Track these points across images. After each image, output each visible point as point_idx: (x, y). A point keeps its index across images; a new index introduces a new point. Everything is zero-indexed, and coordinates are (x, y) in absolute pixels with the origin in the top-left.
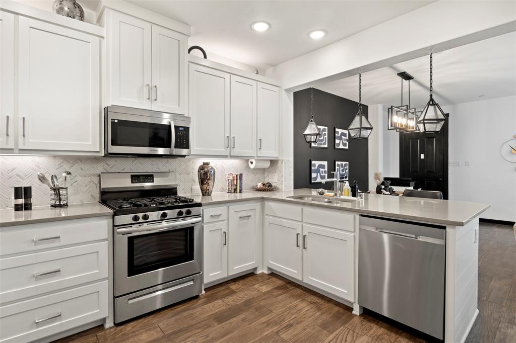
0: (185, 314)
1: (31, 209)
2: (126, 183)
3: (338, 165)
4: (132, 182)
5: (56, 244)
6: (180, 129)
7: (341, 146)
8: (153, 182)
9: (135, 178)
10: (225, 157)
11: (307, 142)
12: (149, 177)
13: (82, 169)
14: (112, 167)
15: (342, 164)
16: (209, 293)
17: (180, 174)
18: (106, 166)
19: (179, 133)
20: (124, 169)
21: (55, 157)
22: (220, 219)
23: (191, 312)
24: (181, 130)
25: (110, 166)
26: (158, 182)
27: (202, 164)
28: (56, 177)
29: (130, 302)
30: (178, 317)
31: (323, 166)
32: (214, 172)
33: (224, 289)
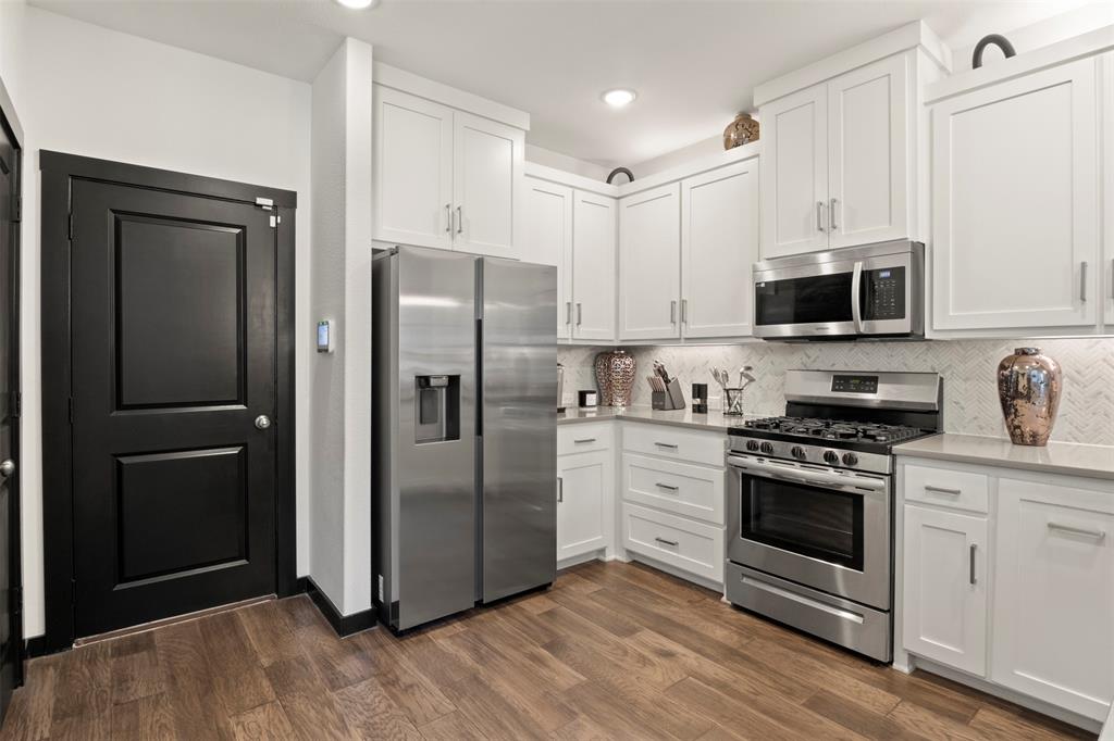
0: (806, 660)
1: (706, 412)
2: (822, 390)
4: (834, 390)
5: (674, 454)
6: (883, 275)
8: (874, 392)
9: (842, 381)
12: (869, 381)
13: (772, 363)
14: (815, 361)
16: (916, 680)
17: (966, 380)
18: (805, 359)
19: (885, 285)
20: (833, 365)
21: (743, 345)
22: (955, 504)
24: (885, 278)
25: (812, 359)
26: (888, 393)
27: (1013, 353)
28: (727, 376)
29: (745, 580)
30: (792, 654)
32: (1050, 377)
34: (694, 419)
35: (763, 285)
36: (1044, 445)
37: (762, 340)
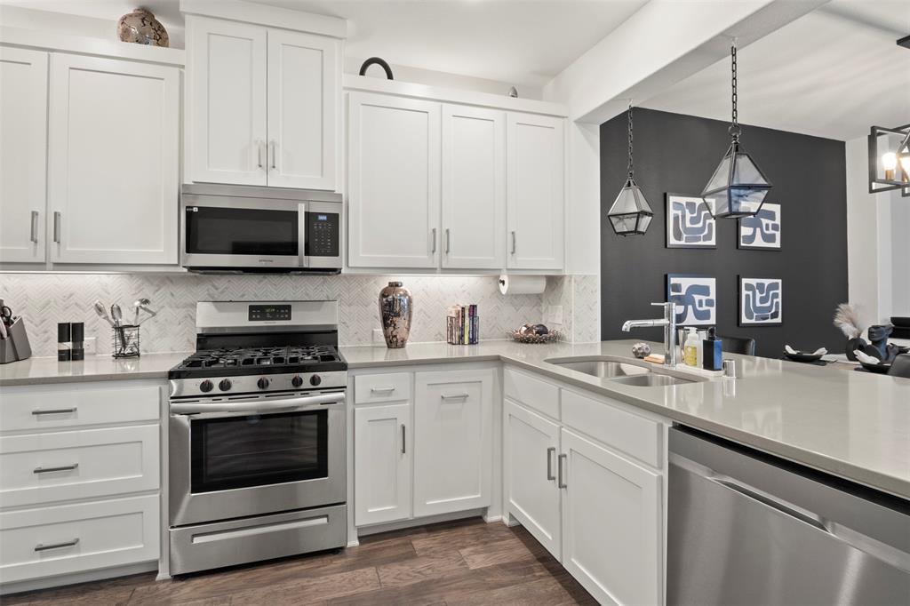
0: (291, 584)
1: (82, 359)
2: (238, 320)
3: (749, 287)
4: (251, 319)
5: (69, 421)
6: (321, 218)
7: (759, 242)
8: (289, 318)
9: (257, 311)
10: (431, 270)
11: (618, 233)
12: (283, 310)
13: (172, 295)
14: (222, 292)
15: (760, 286)
16: (366, 547)
17: (350, 305)
18: (212, 291)
19: (318, 226)
20: (243, 296)
21: (131, 274)
22: (390, 398)
23: (304, 582)
24: (321, 221)
25: (220, 290)
26: (300, 319)
27: (387, 285)
28: (119, 309)
29: (197, 540)
30: (275, 587)
31: (704, 290)
32: (410, 301)
33: (398, 545)
34: (60, 370)
35: (195, 210)
36: (403, 346)
37: (186, 270)
